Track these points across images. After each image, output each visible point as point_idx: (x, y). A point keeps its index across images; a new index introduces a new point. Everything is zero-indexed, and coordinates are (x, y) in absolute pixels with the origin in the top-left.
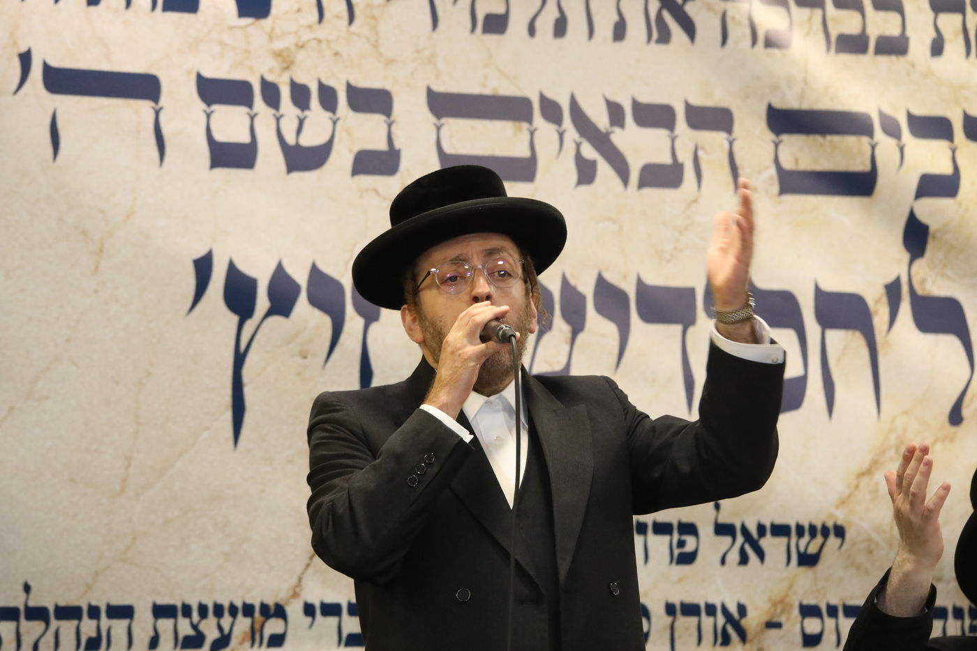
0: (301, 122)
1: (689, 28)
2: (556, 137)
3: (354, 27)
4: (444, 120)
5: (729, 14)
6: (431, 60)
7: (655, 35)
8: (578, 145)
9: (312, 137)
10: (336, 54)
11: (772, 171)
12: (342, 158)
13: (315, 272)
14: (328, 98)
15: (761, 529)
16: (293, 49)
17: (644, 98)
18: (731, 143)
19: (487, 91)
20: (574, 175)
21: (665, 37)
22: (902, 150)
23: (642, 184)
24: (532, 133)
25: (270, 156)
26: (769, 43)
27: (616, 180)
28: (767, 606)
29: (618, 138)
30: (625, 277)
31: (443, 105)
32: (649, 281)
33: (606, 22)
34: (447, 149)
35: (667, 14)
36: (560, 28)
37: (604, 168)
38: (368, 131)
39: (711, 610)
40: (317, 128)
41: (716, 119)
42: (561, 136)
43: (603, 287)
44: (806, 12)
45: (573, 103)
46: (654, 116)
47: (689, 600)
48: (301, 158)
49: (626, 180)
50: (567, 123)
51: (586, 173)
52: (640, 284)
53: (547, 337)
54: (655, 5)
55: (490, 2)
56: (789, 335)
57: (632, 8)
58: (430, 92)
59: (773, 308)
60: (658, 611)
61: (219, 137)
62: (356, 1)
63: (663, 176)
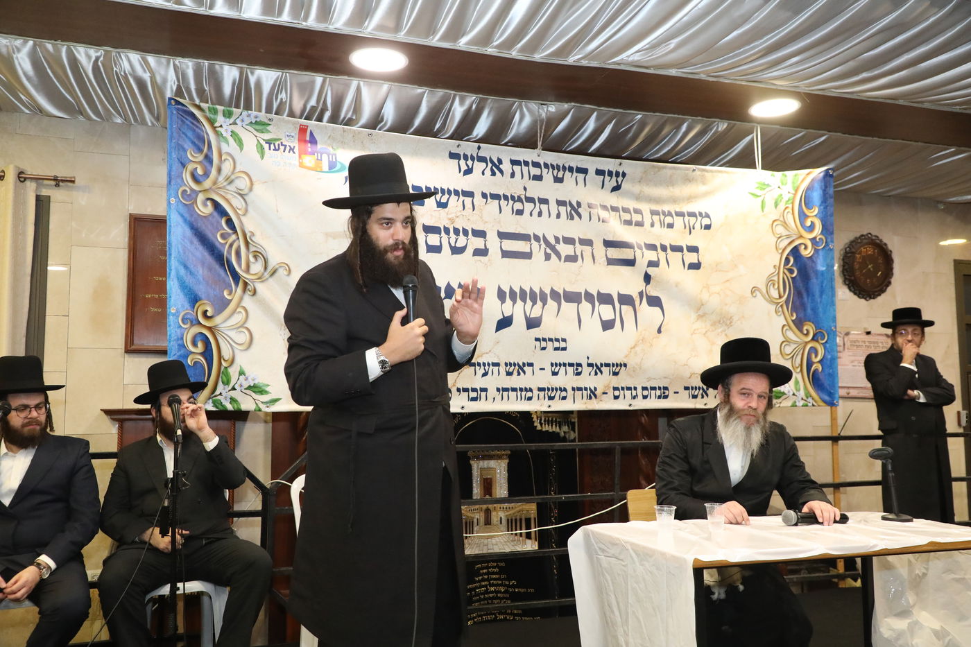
0: (457, 240)
1: (580, 216)
3: (474, 212)
4: (503, 240)
5: (591, 212)
6: (499, 222)
7: (569, 217)
8: (545, 249)
9: (460, 244)
10: (468, 219)
11: (605, 258)
12: (469, 250)
14: (465, 232)
15: (601, 365)
16: (454, 217)
17: (566, 236)
18: (592, 250)
19: (517, 232)
20: (544, 258)
21: (572, 218)
22: (643, 253)
23: (565, 262)
24: (531, 245)
25: (446, 249)
26: (603, 221)
27: (558, 260)
28: (603, 388)
29: (558, 247)
30: (560, 288)
31: (503, 236)
32: (567, 290)
33: (554, 213)
34: (504, 249)
35: (573, 212)
36: (540, 214)
37: (553, 256)
38: (478, 243)
39: (586, 389)
40: (462, 241)
41: (588, 243)
42: (540, 246)
43: (553, 291)
44: (614, 213)
45: (544, 236)
46: (569, 241)
47: (579, 386)
48: (456, 250)
49: (560, 259)
50: (542, 242)
51: (548, 257)
52: (564, 290)
53: (535, 306)
54: (569, 209)
55: (518, 206)
56: (610, 307)
57: (562, 209)
58: (498, 231)
59: (605, 299)
60: (569, 390)
61: (429, 243)
62: (475, 204)
63: (572, 259)
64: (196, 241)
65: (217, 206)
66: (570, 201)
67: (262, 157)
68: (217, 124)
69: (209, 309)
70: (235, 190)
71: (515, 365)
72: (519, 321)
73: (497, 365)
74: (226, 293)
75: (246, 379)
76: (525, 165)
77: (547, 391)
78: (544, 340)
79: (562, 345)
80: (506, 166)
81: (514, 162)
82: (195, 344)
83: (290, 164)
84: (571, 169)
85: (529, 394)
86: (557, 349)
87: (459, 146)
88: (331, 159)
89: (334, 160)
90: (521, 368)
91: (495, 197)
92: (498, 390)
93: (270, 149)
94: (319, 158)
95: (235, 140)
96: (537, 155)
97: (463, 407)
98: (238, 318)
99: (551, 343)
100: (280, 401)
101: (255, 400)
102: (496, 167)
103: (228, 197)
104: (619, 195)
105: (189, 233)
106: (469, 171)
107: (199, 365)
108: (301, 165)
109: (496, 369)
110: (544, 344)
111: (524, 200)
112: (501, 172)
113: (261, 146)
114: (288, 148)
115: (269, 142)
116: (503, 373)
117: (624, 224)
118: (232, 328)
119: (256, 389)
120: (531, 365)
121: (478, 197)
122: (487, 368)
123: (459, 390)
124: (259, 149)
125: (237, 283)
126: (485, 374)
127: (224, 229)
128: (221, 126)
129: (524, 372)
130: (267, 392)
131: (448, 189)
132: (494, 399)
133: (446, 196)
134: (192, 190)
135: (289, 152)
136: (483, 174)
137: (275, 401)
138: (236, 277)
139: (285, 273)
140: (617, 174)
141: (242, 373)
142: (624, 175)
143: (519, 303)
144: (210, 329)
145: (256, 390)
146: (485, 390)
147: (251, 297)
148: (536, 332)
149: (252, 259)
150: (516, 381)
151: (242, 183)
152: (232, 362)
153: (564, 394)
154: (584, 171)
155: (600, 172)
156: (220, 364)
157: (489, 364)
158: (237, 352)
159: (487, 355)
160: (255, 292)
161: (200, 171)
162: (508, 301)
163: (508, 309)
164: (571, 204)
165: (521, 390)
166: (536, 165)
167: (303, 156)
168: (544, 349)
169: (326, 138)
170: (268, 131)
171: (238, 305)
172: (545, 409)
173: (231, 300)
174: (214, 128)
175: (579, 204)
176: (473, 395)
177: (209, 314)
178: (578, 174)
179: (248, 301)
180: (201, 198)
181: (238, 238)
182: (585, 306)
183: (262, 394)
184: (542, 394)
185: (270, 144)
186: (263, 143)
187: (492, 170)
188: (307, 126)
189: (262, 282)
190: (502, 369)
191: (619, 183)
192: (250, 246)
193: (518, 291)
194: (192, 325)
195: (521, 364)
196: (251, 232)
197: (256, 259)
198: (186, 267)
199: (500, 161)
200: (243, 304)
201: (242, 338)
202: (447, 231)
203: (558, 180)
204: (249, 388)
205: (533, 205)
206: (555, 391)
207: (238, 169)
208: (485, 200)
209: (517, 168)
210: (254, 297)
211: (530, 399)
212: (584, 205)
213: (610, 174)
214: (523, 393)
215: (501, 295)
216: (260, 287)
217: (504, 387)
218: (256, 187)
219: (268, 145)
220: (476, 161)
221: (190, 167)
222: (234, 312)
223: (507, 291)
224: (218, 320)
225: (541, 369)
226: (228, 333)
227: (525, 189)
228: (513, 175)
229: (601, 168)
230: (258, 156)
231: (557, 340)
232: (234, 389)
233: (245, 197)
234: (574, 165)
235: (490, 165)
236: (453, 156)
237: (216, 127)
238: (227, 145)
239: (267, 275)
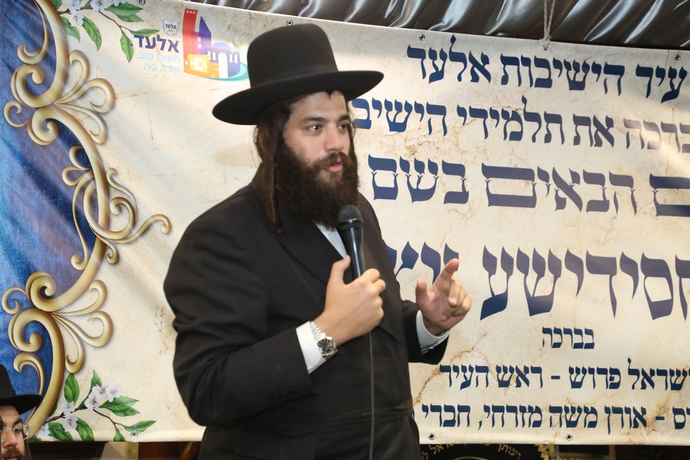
0: (420, 179)
1: (611, 140)
2: (546, 187)
3: (446, 136)
4: (490, 179)
5: (630, 134)
6: (485, 151)
7: (594, 143)
8: (557, 191)
9: (425, 185)
10: (437, 148)
11: (653, 205)
12: (439, 195)
13: (425, 247)
14: (433, 168)
15: (652, 372)
16: (416, 145)
17: (589, 171)
18: (632, 192)
19: (512, 166)
20: (555, 205)
21: (599, 143)
23: (588, 210)
24: (534, 186)
25: (404, 193)
26: (649, 147)
27: (576, 208)
28: (657, 409)
29: (577, 188)
30: (580, 252)
31: (490, 172)
32: (593, 253)
33: (570, 135)
34: (492, 192)
35: (600, 134)
36: (548, 138)
37: (570, 202)
38: (453, 183)
39: (628, 411)
40: (427, 181)
41: (625, 181)
42: (548, 187)
43: (569, 256)
44: (668, 134)
45: (554, 172)
46: (594, 179)
47: (616, 406)
48: (419, 195)
49: (580, 208)
50: (551, 181)
51: (561, 204)
52: (588, 255)
53: (542, 280)
54: (594, 129)
55: (513, 126)
56: (663, 281)
57: (583, 130)
58: (483, 166)
59: (655, 268)
60: (601, 411)
61: (379, 184)
62: (447, 124)
63: (599, 206)
64: (29, 183)
65: (61, 129)
66: (595, 118)
67: (130, 58)
68: (61, 9)
69: (48, 285)
70: (90, 107)
71: (512, 370)
72: (517, 302)
73: (484, 369)
74: (74, 261)
75: (103, 391)
76: (524, 64)
77: (564, 413)
78: (558, 331)
79: (587, 339)
80: (495, 67)
81: (506, 61)
82: (25, 339)
83: (171, 67)
84: (596, 69)
85: (536, 417)
86: (578, 346)
87: (422, 37)
88: (231, 61)
89: (236, 61)
90: (522, 376)
91: (478, 113)
92: (486, 409)
93: (141, 45)
94: (214, 59)
95: (89, 33)
96: (543, 48)
97: (432, 436)
98: (90, 299)
99: (569, 336)
100: (154, 424)
101: (114, 423)
102: (479, 68)
103: (80, 117)
104: (678, 105)
105: (19, 170)
106: (438, 76)
107: (30, 371)
108: (188, 70)
109: (482, 375)
110: (557, 338)
111: (522, 117)
112: (488, 75)
113: (128, 40)
114: (168, 44)
115: (139, 35)
116: (494, 382)
117: (683, 152)
118: (82, 314)
119: (118, 407)
120: (537, 370)
121: (452, 116)
122: (468, 374)
123: (425, 409)
124: (125, 46)
125: (91, 246)
126: (466, 384)
127: (73, 165)
128: (68, 11)
129: (527, 382)
130: (133, 412)
131: (406, 102)
132: (481, 423)
133: (404, 113)
134: (24, 106)
135: (170, 50)
136: (459, 79)
137: (144, 425)
138: (90, 236)
139: (164, 230)
140: (672, 74)
141: (96, 382)
142: (683, 74)
143: (517, 273)
144: (49, 315)
145: (116, 408)
146: (465, 409)
147: (113, 268)
148: (543, 320)
149: (113, 209)
150: (514, 396)
151: (101, 96)
152: (82, 365)
153: (591, 417)
154: (618, 71)
155: (642, 72)
156: (63, 369)
157: (471, 369)
158: (89, 350)
159: (468, 355)
160: (117, 260)
161: (36, 79)
162: (500, 271)
163: (499, 283)
164: (597, 123)
165: (523, 409)
166: (542, 63)
167: (190, 56)
168: (557, 345)
169: (224, 29)
170: (138, 19)
171: (93, 279)
172: (562, 441)
173: (82, 271)
174: (58, 14)
175: (610, 122)
176: (448, 416)
177: (48, 293)
178: (608, 76)
179: (107, 273)
180: (37, 118)
181: (94, 179)
182: (623, 279)
183: (126, 415)
184: (556, 417)
185: (141, 38)
186: (131, 36)
187: (473, 72)
188: (196, 11)
189: (129, 243)
190: (492, 376)
191: (676, 88)
192: (112, 190)
193: (514, 256)
194: (22, 310)
195: (522, 369)
196: (112, 169)
197: (120, 210)
198: (14, 222)
199: (485, 59)
200: (101, 277)
201: (98, 328)
202: (405, 165)
203: (578, 86)
204: (107, 405)
205: (536, 124)
206: (577, 414)
207: (93, 76)
208: (462, 119)
209: (511, 70)
210: (118, 267)
211: (537, 424)
212: (618, 123)
213: (660, 73)
214: (527, 415)
215: (489, 262)
216: (125, 251)
217: (497, 404)
218: (120, 102)
219: (138, 39)
220: (448, 60)
221: (22, 72)
222: (86, 289)
223: (498, 256)
224: (61, 301)
225: (553, 377)
226: (77, 321)
227: (524, 100)
228: (505, 80)
229: (645, 64)
230: (123, 56)
231: (579, 332)
232: (83, 407)
233: (106, 118)
234: (601, 62)
235: (470, 65)
236: (414, 53)
237: (60, 13)
238: (77, 40)
239: (136, 233)
